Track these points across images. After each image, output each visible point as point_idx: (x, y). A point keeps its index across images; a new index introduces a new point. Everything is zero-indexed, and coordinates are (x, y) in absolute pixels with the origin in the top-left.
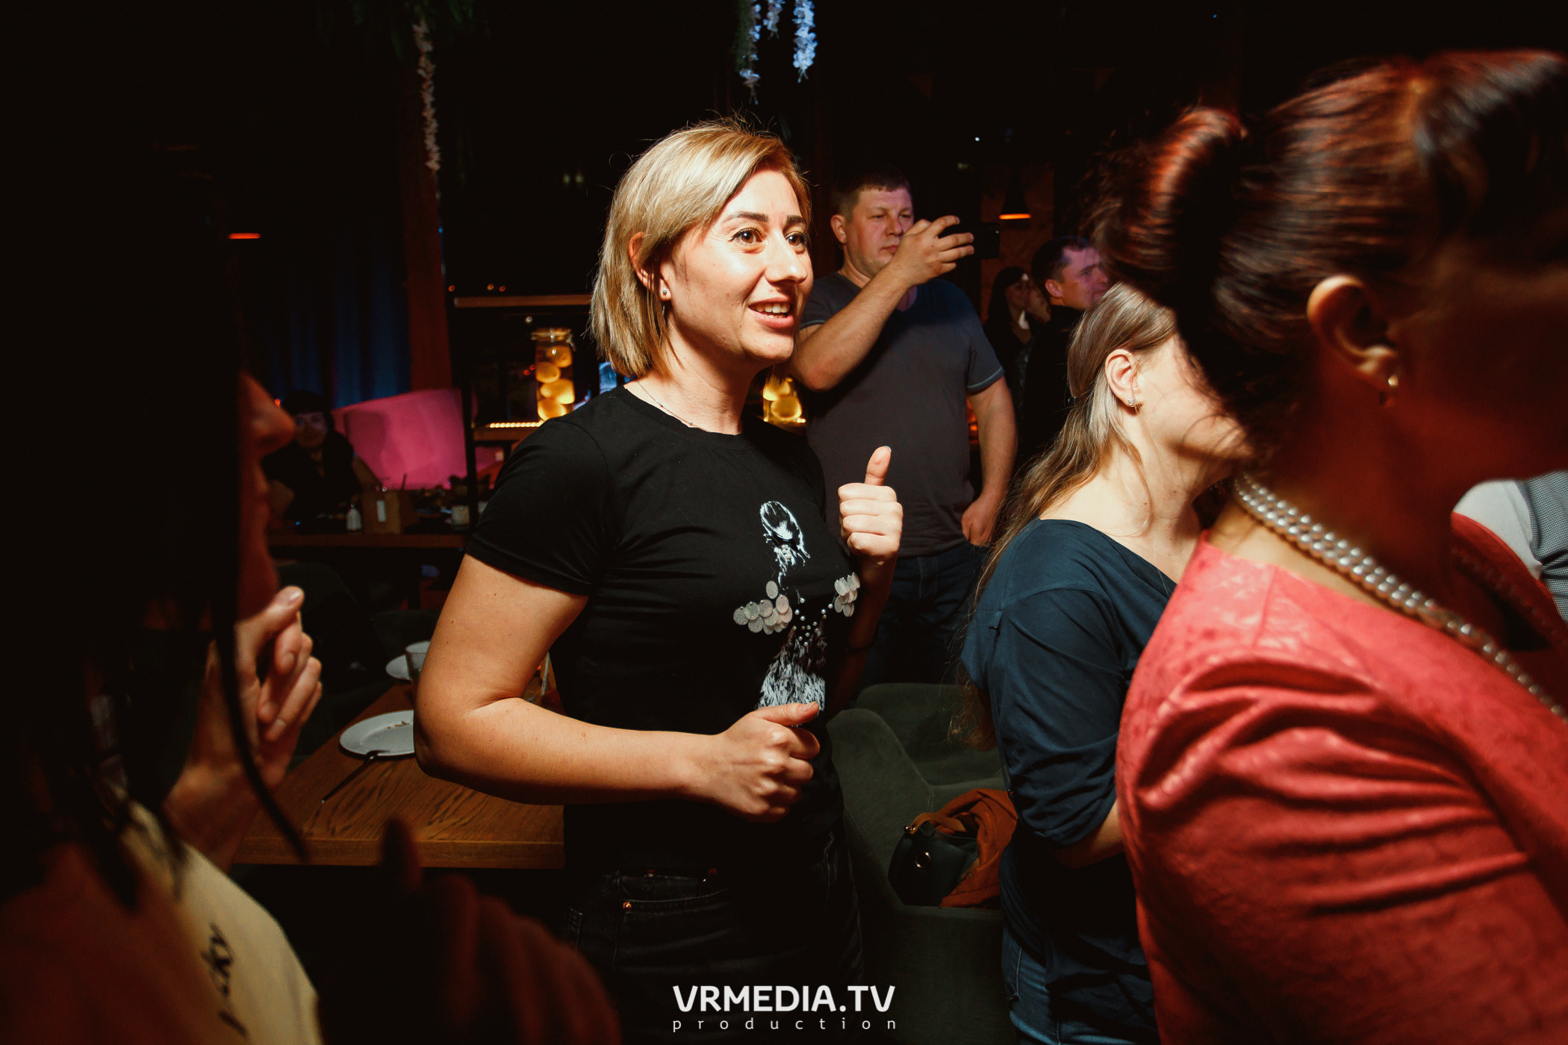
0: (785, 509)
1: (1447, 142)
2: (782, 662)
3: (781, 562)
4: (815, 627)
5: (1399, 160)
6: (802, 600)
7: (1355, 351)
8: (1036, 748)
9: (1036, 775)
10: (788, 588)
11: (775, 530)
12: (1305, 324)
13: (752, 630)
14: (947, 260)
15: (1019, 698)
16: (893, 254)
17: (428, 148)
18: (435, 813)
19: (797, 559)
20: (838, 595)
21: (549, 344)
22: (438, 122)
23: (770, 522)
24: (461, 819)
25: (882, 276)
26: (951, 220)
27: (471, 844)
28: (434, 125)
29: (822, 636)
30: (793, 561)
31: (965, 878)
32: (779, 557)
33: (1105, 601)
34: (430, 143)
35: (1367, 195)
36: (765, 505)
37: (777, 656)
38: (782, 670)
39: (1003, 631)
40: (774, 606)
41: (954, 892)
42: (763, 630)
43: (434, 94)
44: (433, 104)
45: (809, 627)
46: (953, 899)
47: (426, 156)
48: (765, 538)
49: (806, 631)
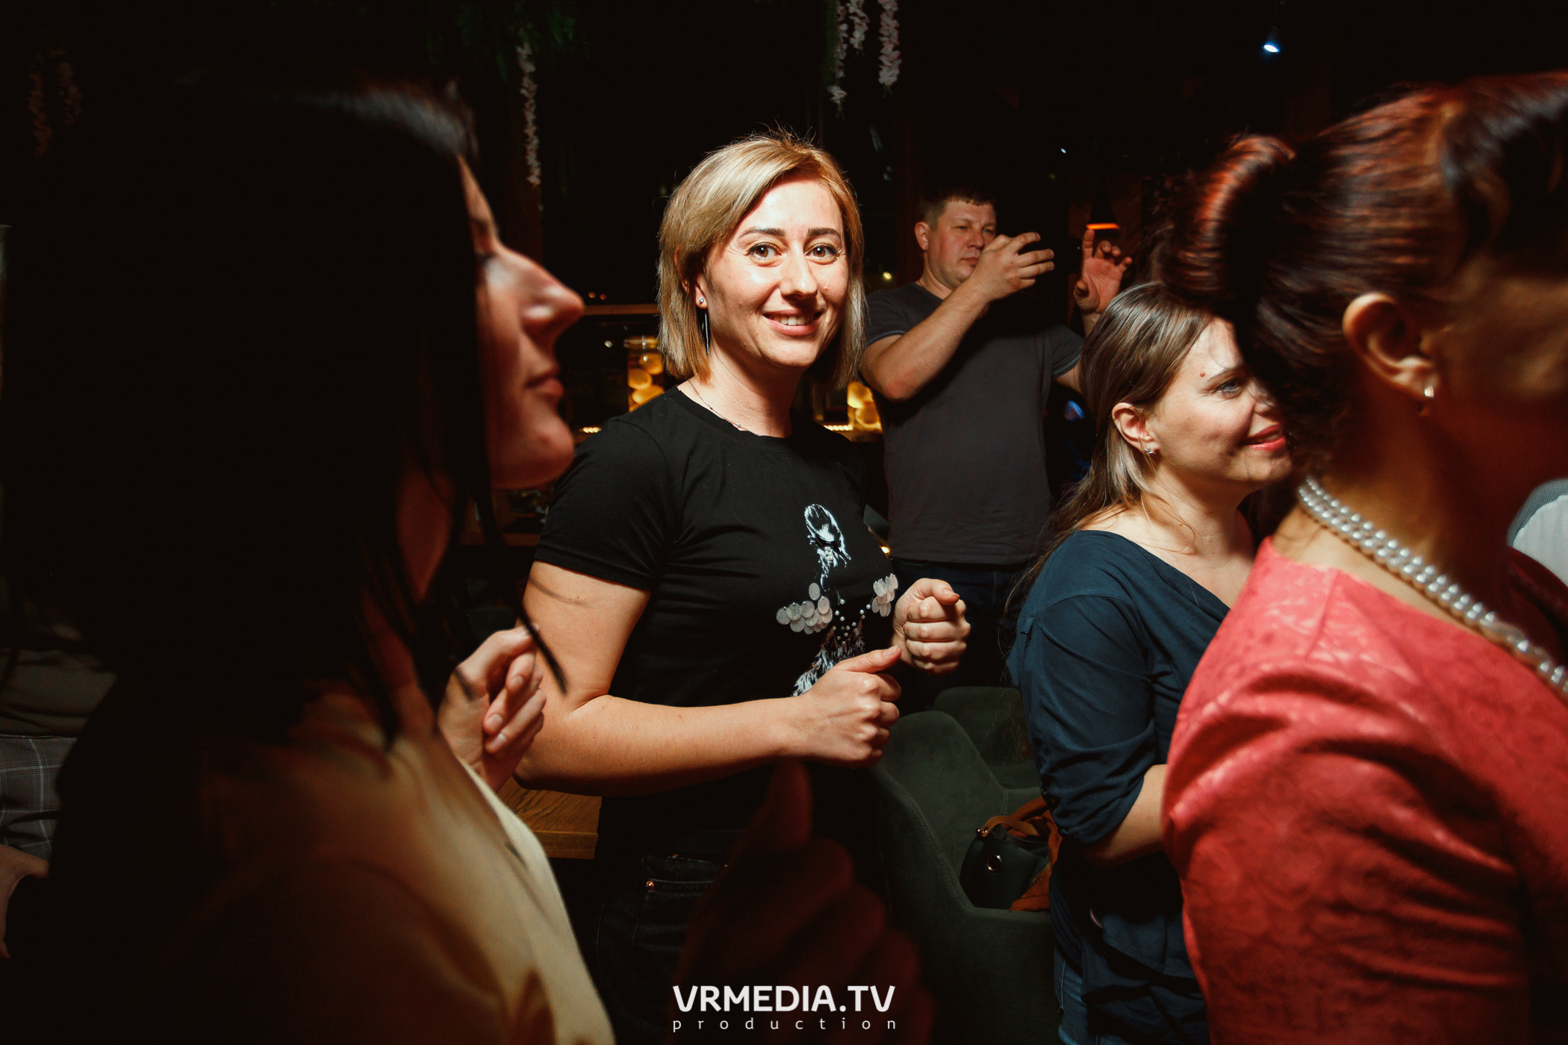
0: (827, 512)
1: (1471, 166)
2: (825, 659)
3: (823, 564)
4: (854, 627)
5: (1428, 182)
6: (842, 601)
7: (1391, 363)
8: (1060, 748)
9: (1060, 774)
10: (828, 590)
11: (818, 532)
12: (1343, 340)
13: (794, 630)
14: (1026, 276)
15: (1044, 700)
16: (974, 266)
17: (530, 163)
18: (520, 803)
19: (839, 560)
20: (876, 595)
21: (641, 351)
22: (540, 138)
23: (813, 525)
24: (544, 810)
25: (963, 289)
26: (1031, 237)
27: (552, 834)
28: (536, 141)
29: (860, 635)
30: (835, 563)
31: (1036, 882)
32: (821, 558)
33: (1129, 608)
34: (532, 159)
35: (1397, 217)
36: (809, 507)
37: (819, 655)
38: (826, 667)
39: (1034, 636)
40: (816, 607)
41: (1024, 896)
42: (803, 631)
43: (536, 113)
44: (535, 122)
45: (848, 628)
46: (1023, 903)
47: (527, 171)
48: (809, 540)
49: (846, 631)
